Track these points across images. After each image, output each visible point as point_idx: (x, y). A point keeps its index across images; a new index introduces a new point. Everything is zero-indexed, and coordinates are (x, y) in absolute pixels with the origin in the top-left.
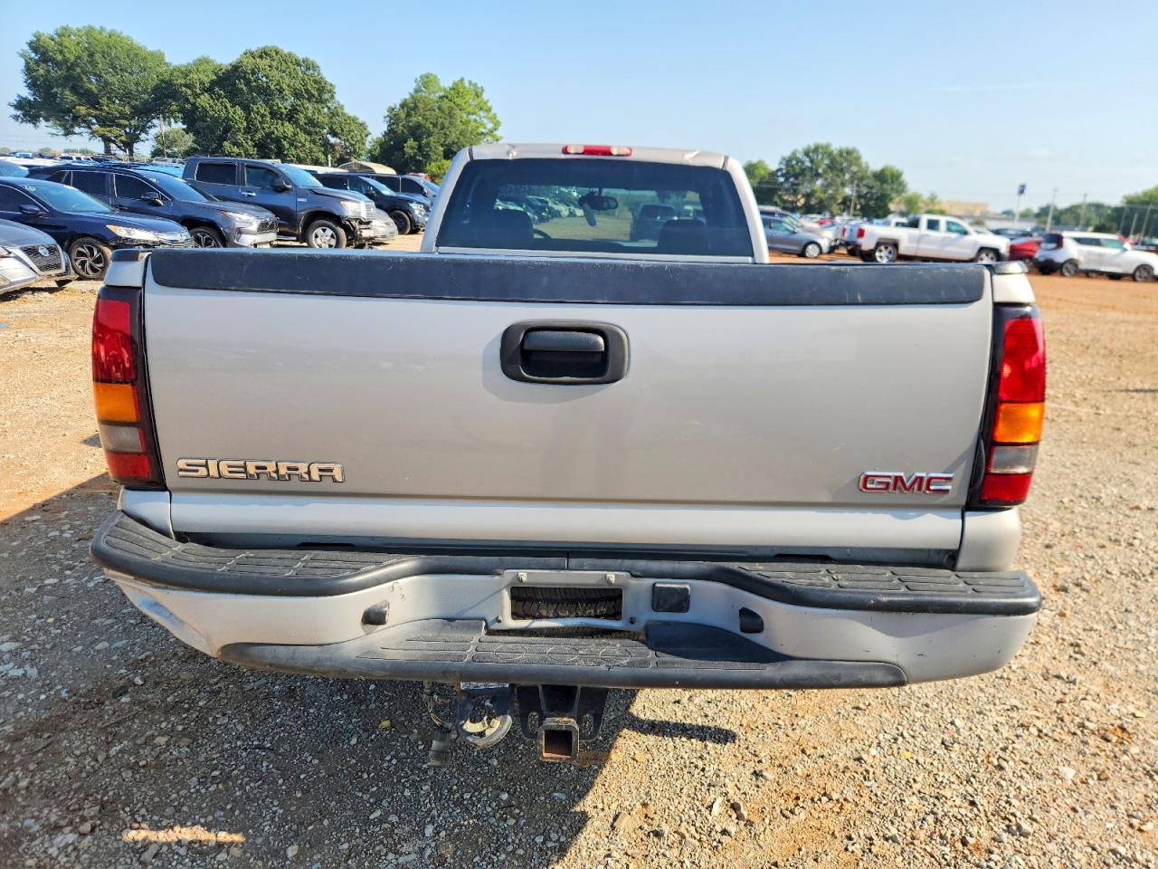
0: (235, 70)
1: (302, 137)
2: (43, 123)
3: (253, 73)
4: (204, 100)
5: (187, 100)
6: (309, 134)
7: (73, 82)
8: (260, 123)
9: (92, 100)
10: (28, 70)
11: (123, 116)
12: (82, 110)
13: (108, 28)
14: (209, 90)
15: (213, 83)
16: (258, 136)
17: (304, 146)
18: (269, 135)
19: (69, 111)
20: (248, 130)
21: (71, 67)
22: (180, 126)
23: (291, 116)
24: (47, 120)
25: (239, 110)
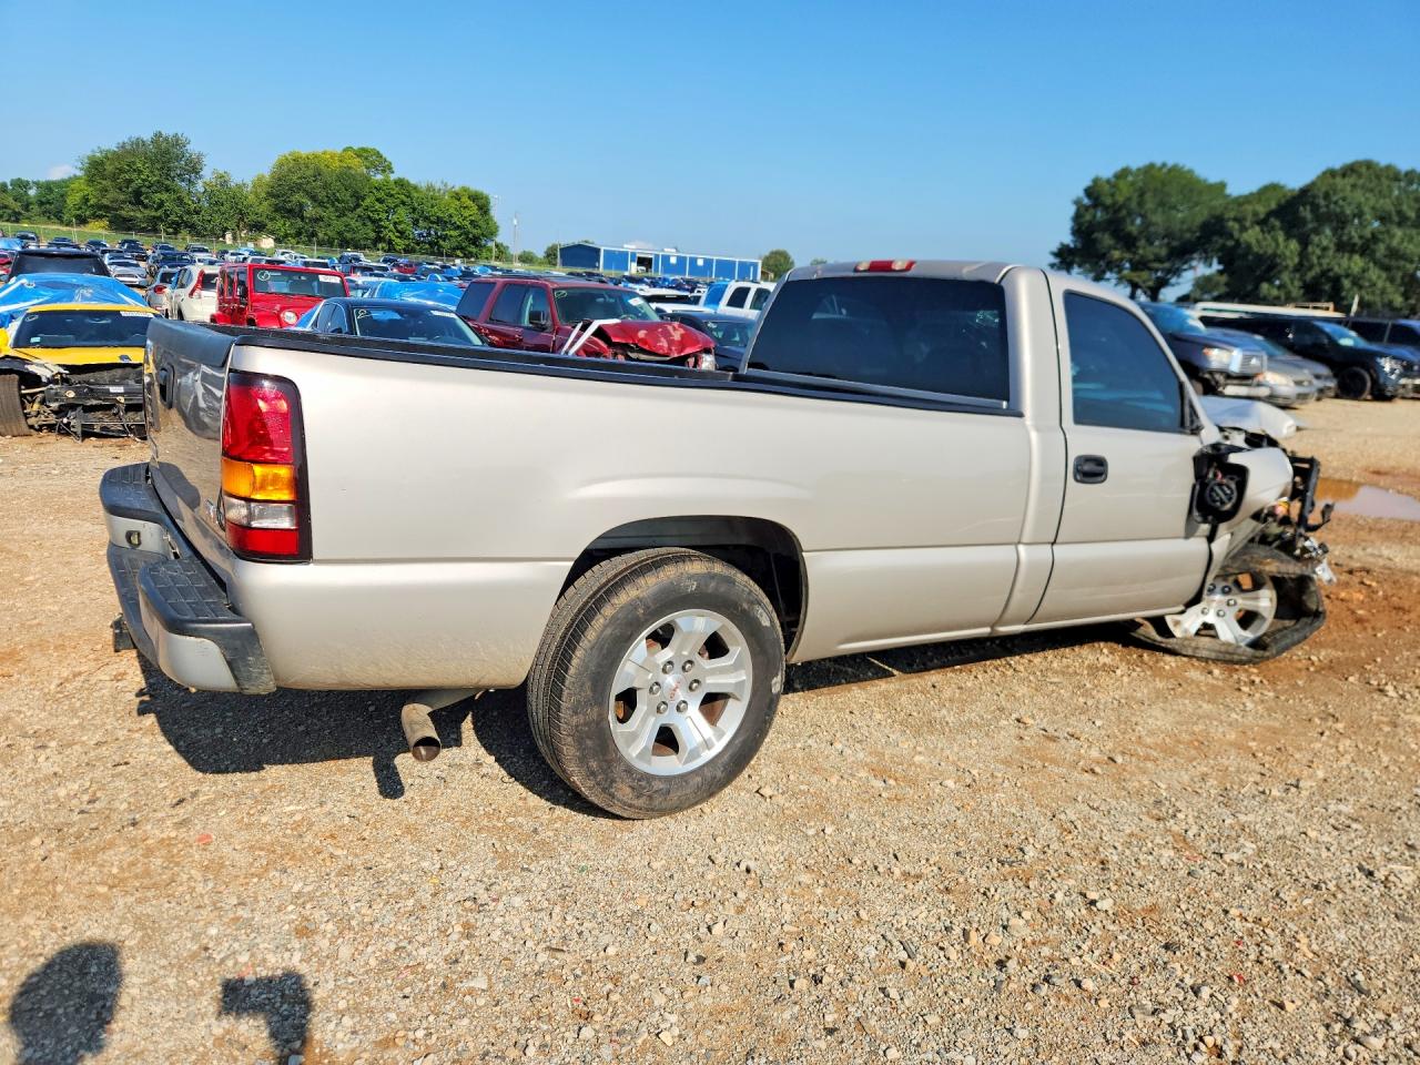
0: (1305, 194)
1: (1374, 274)
2: (1076, 270)
3: (1327, 196)
4: (1252, 236)
5: (1231, 236)
6: (1387, 268)
7: (1115, 226)
8: (1319, 258)
9: (1129, 242)
10: (1077, 218)
11: (1158, 259)
12: (1116, 254)
13: (1170, 163)
14: (1262, 223)
15: (1270, 214)
16: (1310, 275)
17: (1374, 285)
18: (1324, 273)
19: (1103, 256)
20: (1299, 268)
21: (1117, 211)
22: (1216, 267)
23: (1366, 249)
24: (1080, 266)
25: (1294, 245)
